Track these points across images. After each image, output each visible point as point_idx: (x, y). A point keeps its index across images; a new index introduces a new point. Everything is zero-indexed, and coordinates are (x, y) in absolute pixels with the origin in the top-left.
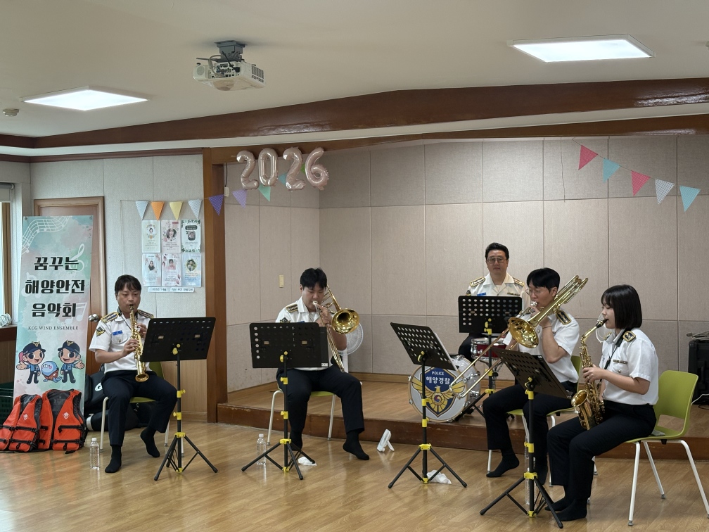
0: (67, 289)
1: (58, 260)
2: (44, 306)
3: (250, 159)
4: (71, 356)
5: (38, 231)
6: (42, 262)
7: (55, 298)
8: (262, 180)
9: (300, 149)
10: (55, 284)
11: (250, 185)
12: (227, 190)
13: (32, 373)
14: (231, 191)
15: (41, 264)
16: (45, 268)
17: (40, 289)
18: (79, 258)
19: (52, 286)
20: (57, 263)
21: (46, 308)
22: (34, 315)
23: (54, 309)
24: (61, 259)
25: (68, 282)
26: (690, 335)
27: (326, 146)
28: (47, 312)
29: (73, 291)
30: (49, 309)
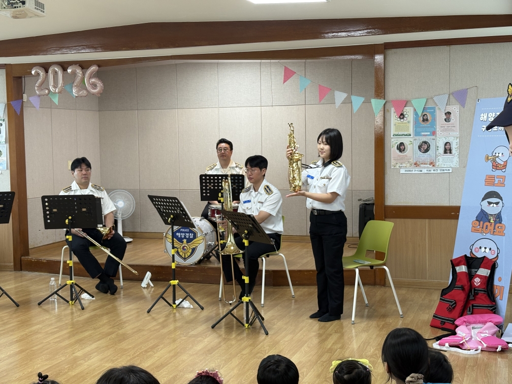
3: (42, 73)
8: (51, 88)
9: (80, 66)
11: (42, 93)
12: (25, 96)
14: (28, 97)
26: (360, 200)
27: (100, 64)
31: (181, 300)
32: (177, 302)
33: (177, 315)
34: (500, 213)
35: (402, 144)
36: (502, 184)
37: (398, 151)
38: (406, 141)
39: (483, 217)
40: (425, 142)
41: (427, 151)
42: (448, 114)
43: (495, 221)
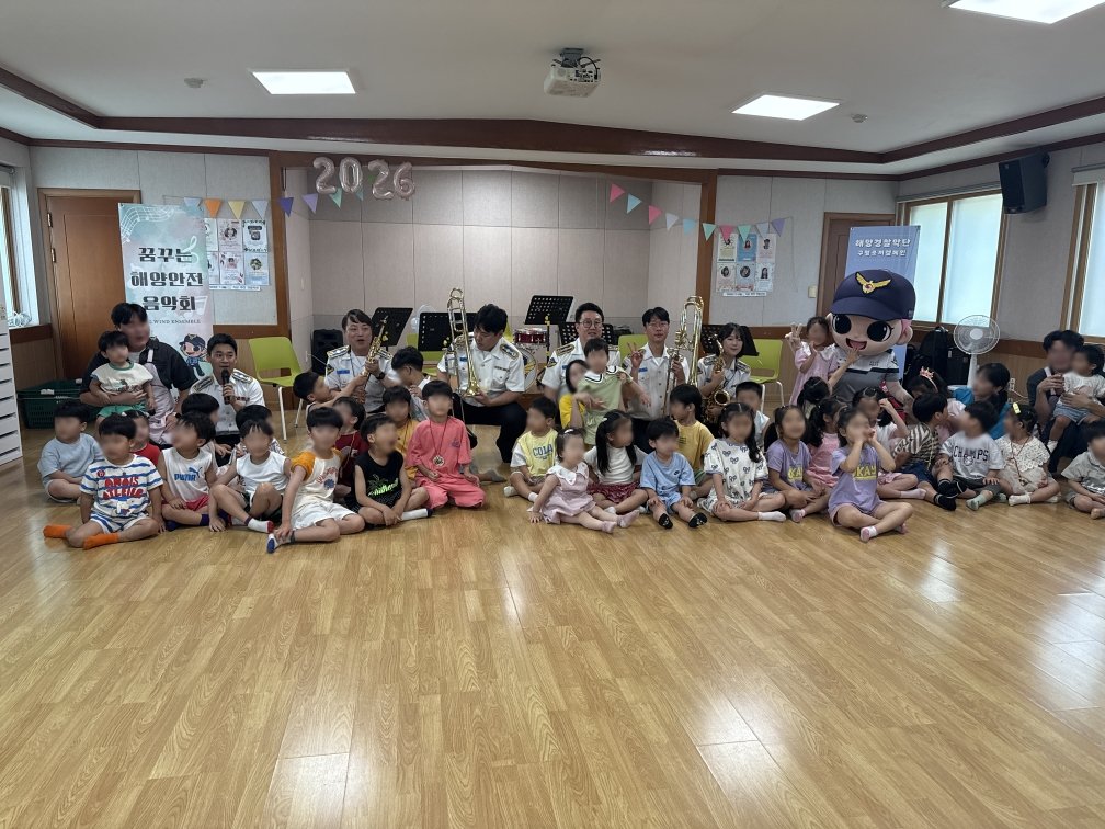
0: (182, 282)
1: (167, 252)
2: (156, 299)
3: (330, 167)
4: (196, 349)
5: (138, 220)
6: (148, 252)
7: (168, 291)
8: (344, 186)
9: (387, 161)
10: (167, 277)
11: (327, 190)
15: (147, 254)
16: (153, 260)
17: (150, 281)
18: (192, 250)
19: (163, 279)
20: (166, 254)
21: (160, 301)
23: (169, 303)
24: (170, 251)
25: (181, 274)
27: (414, 161)
28: (161, 305)
29: (189, 284)
30: (163, 303)
35: (726, 269)
37: (722, 276)
38: (730, 266)
40: (746, 268)
41: (747, 275)
42: (768, 241)
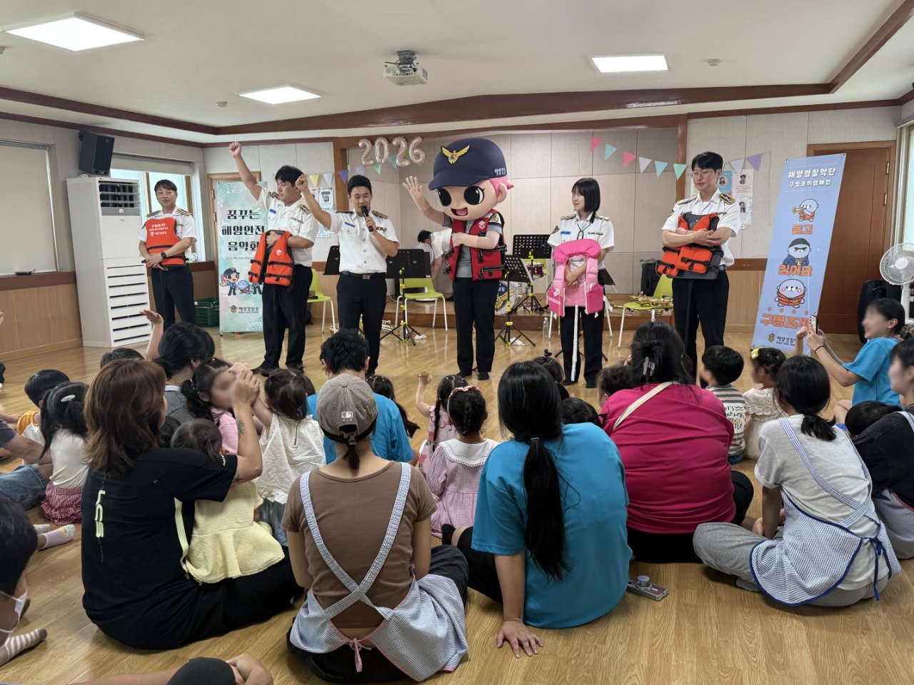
0: (252, 232)
1: (244, 212)
2: (236, 243)
3: (368, 145)
5: (228, 192)
6: (233, 213)
7: (244, 238)
9: (405, 138)
10: (243, 229)
11: (368, 163)
12: (349, 167)
13: (231, 288)
14: (351, 167)
15: (232, 215)
16: (235, 218)
17: (233, 232)
19: (241, 230)
20: (244, 214)
21: (238, 245)
22: (230, 249)
23: (244, 246)
24: (246, 211)
25: (252, 227)
27: (423, 135)
28: (238, 247)
29: (256, 233)
30: (240, 246)
31: (514, 339)
32: (512, 340)
33: (512, 351)
34: (807, 257)
36: (810, 232)
39: (790, 261)
42: (744, 176)
43: (802, 264)
